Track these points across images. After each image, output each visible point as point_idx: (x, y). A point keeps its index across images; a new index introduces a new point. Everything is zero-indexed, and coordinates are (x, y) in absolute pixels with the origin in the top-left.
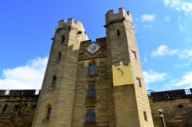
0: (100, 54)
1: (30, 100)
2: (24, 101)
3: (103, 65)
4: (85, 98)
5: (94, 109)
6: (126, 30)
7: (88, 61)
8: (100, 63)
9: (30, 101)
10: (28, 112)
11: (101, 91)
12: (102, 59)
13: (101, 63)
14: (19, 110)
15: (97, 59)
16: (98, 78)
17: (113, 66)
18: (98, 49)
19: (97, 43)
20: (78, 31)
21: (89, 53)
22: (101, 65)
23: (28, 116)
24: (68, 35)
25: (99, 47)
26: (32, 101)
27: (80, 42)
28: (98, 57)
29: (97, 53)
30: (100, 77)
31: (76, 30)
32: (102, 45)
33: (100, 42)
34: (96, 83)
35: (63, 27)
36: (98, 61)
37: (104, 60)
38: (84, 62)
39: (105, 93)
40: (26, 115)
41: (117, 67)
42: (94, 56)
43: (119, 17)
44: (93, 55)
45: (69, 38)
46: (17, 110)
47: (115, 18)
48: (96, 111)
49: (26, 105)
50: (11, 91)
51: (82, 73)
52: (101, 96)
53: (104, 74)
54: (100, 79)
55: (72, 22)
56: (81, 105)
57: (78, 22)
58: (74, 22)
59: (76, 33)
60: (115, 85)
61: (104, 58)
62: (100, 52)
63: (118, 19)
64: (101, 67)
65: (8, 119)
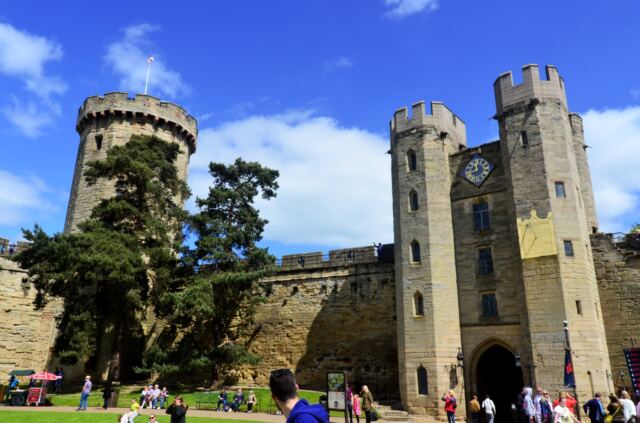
0: (493, 184)
1: (373, 271)
2: (364, 274)
3: (501, 208)
4: (474, 275)
5: (494, 295)
6: (541, 130)
7: (470, 200)
8: (494, 203)
9: (374, 273)
10: (375, 292)
11: (502, 262)
12: (497, 195)
13: (497, 204)
14: (359, 290)
15: (488, 196)
16: (493, 237)
17: (519, 220)
18: (486, 173)
19: (484, 158)
20: (439, 133)
21: (470, 182)
22: (497, 210)
23: (378, 299)
24: (421, 150)
25: (487, 168)
26: (378, 273)
27: (447, 158)
28: (488, 190)
29: (487, 183)
30: (497, 233)
31: (433, 132)
32: (496, 161)
33: (489, 154)
34: (492, 247)
35: (406, 129)
36: (490, 199)
37: (501, 197)
38: (463, 204)
39: (510, 266)
40: (373, 297)
41: (526, 222)
42: (482, 189)
43: (525, 94)
44: (479, 187)
45: (426, 157)
46: (356, 290)
47: (516, 97)
48: (498, 298)
49: (369, 280)
50: (332, 254)
51: (463, 226)
52: (503, 272)
53: (504, 228)
54: (498, 239)
55: (421, 114)
56: (471, 288)
57: (435, 107)
58: (427, 113)
59: (435, 140)
60: (523, 257)
61: (502, 194)
62: (492, 180)
63: (523, 102)
64: (497, 213)
65: (347, 307)
